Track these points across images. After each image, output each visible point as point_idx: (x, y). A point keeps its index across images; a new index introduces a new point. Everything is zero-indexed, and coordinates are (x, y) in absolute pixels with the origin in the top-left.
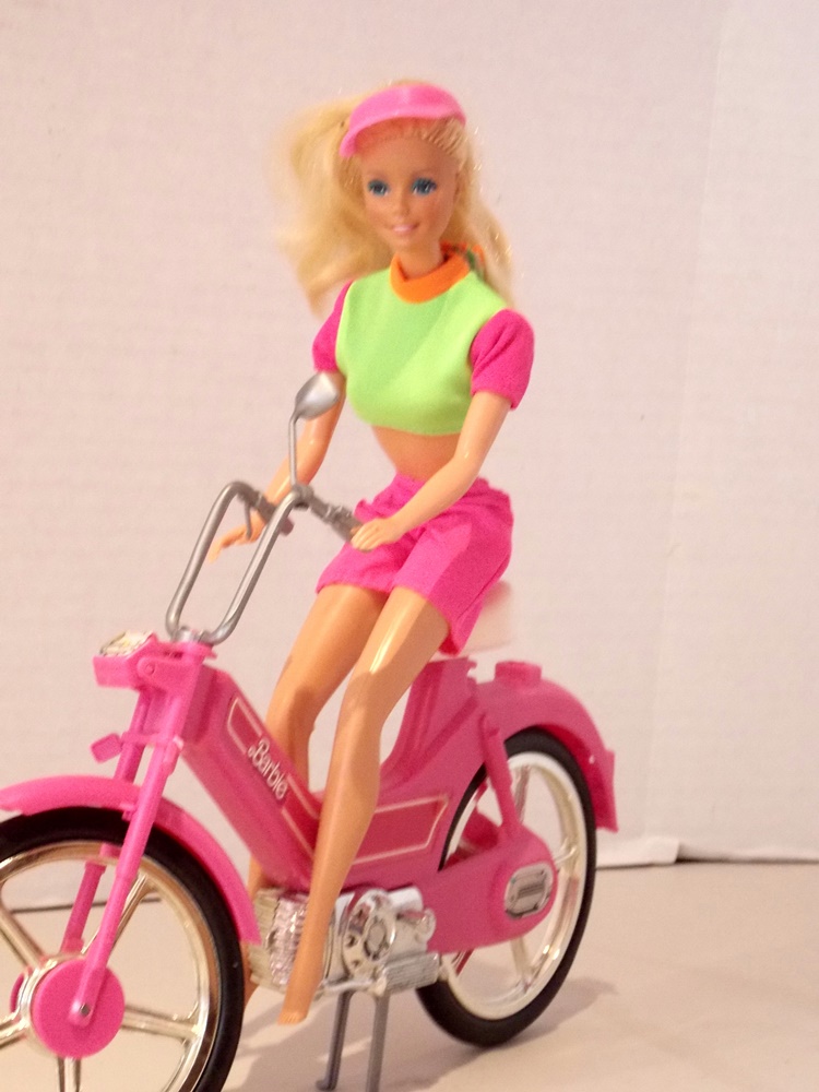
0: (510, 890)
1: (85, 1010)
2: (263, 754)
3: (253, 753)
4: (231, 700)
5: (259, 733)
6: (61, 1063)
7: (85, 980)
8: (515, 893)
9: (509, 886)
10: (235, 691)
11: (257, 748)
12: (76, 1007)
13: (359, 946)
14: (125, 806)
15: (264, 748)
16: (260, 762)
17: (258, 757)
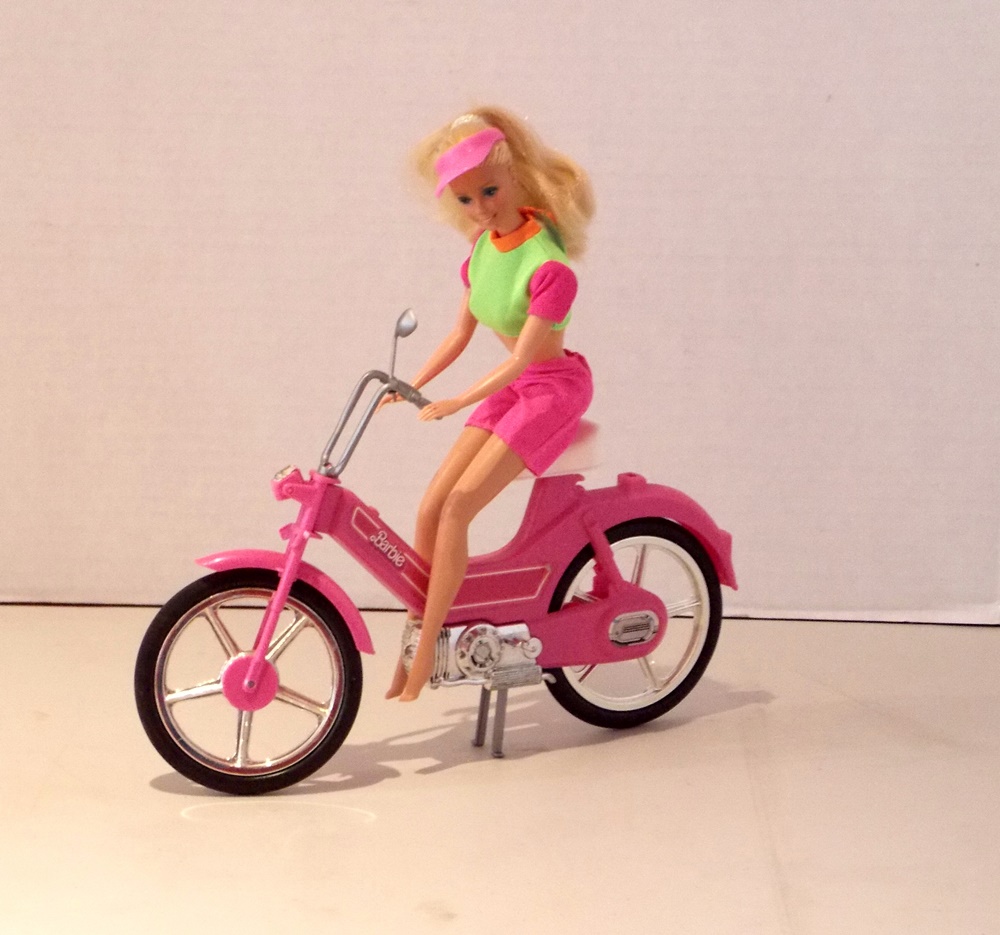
0: (612, 628)
1: (251, 683)
2: (382, 539)
3: (373, 538)
4: (353, 508)
5: (378, 527)
6: (241, 713)
7: (251, 669)
8: (620, 630)
9: (612, 624)
10: (356, 502)
11: (378, 536)
12: (246, 682)
13: (467, 658)
14: (278, 569)
15: (383, 536)
16: (381, 544)
17: (379, 542)
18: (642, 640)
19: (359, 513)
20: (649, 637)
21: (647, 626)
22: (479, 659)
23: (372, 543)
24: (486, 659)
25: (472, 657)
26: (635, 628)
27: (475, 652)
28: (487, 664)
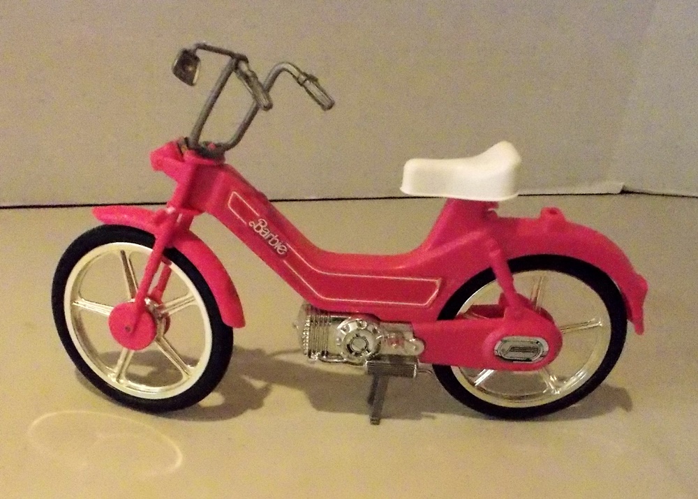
18: (528, 360)
19: (236, 199)
20: (536, 358)
21: (535, 350)
22: (354, 348)
23: (251, 229)
24: (363, 350)
25: (348, 346)
26: (524, 350)
27: (352, 341)
28: (363, 354)
